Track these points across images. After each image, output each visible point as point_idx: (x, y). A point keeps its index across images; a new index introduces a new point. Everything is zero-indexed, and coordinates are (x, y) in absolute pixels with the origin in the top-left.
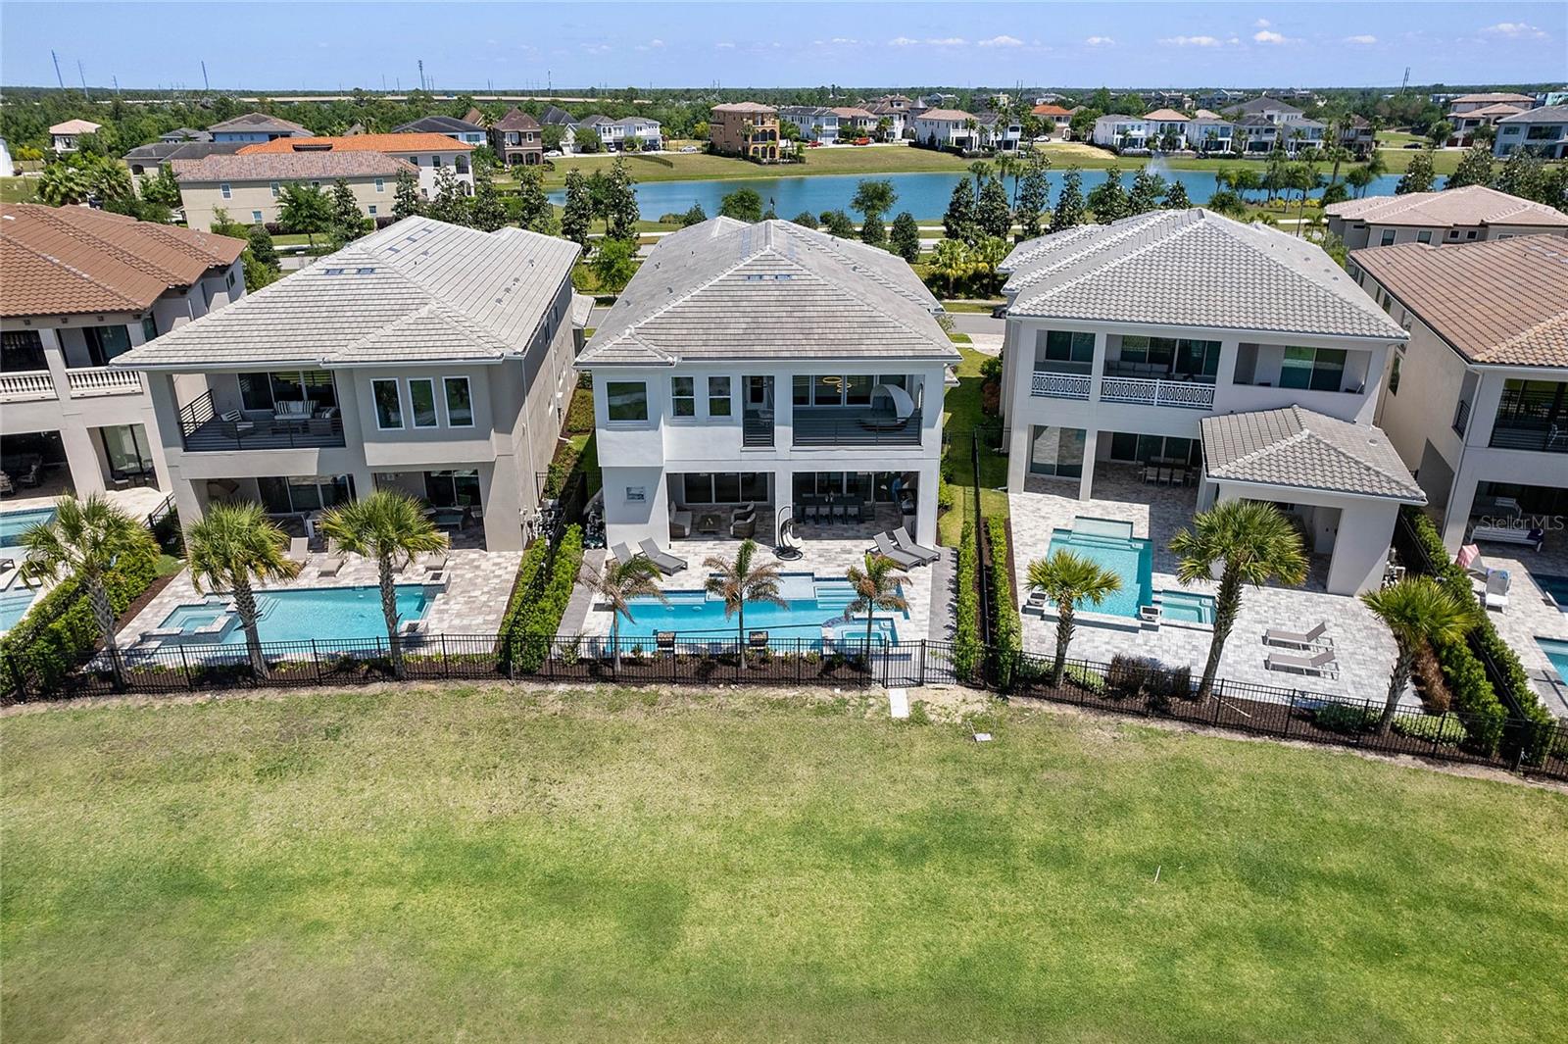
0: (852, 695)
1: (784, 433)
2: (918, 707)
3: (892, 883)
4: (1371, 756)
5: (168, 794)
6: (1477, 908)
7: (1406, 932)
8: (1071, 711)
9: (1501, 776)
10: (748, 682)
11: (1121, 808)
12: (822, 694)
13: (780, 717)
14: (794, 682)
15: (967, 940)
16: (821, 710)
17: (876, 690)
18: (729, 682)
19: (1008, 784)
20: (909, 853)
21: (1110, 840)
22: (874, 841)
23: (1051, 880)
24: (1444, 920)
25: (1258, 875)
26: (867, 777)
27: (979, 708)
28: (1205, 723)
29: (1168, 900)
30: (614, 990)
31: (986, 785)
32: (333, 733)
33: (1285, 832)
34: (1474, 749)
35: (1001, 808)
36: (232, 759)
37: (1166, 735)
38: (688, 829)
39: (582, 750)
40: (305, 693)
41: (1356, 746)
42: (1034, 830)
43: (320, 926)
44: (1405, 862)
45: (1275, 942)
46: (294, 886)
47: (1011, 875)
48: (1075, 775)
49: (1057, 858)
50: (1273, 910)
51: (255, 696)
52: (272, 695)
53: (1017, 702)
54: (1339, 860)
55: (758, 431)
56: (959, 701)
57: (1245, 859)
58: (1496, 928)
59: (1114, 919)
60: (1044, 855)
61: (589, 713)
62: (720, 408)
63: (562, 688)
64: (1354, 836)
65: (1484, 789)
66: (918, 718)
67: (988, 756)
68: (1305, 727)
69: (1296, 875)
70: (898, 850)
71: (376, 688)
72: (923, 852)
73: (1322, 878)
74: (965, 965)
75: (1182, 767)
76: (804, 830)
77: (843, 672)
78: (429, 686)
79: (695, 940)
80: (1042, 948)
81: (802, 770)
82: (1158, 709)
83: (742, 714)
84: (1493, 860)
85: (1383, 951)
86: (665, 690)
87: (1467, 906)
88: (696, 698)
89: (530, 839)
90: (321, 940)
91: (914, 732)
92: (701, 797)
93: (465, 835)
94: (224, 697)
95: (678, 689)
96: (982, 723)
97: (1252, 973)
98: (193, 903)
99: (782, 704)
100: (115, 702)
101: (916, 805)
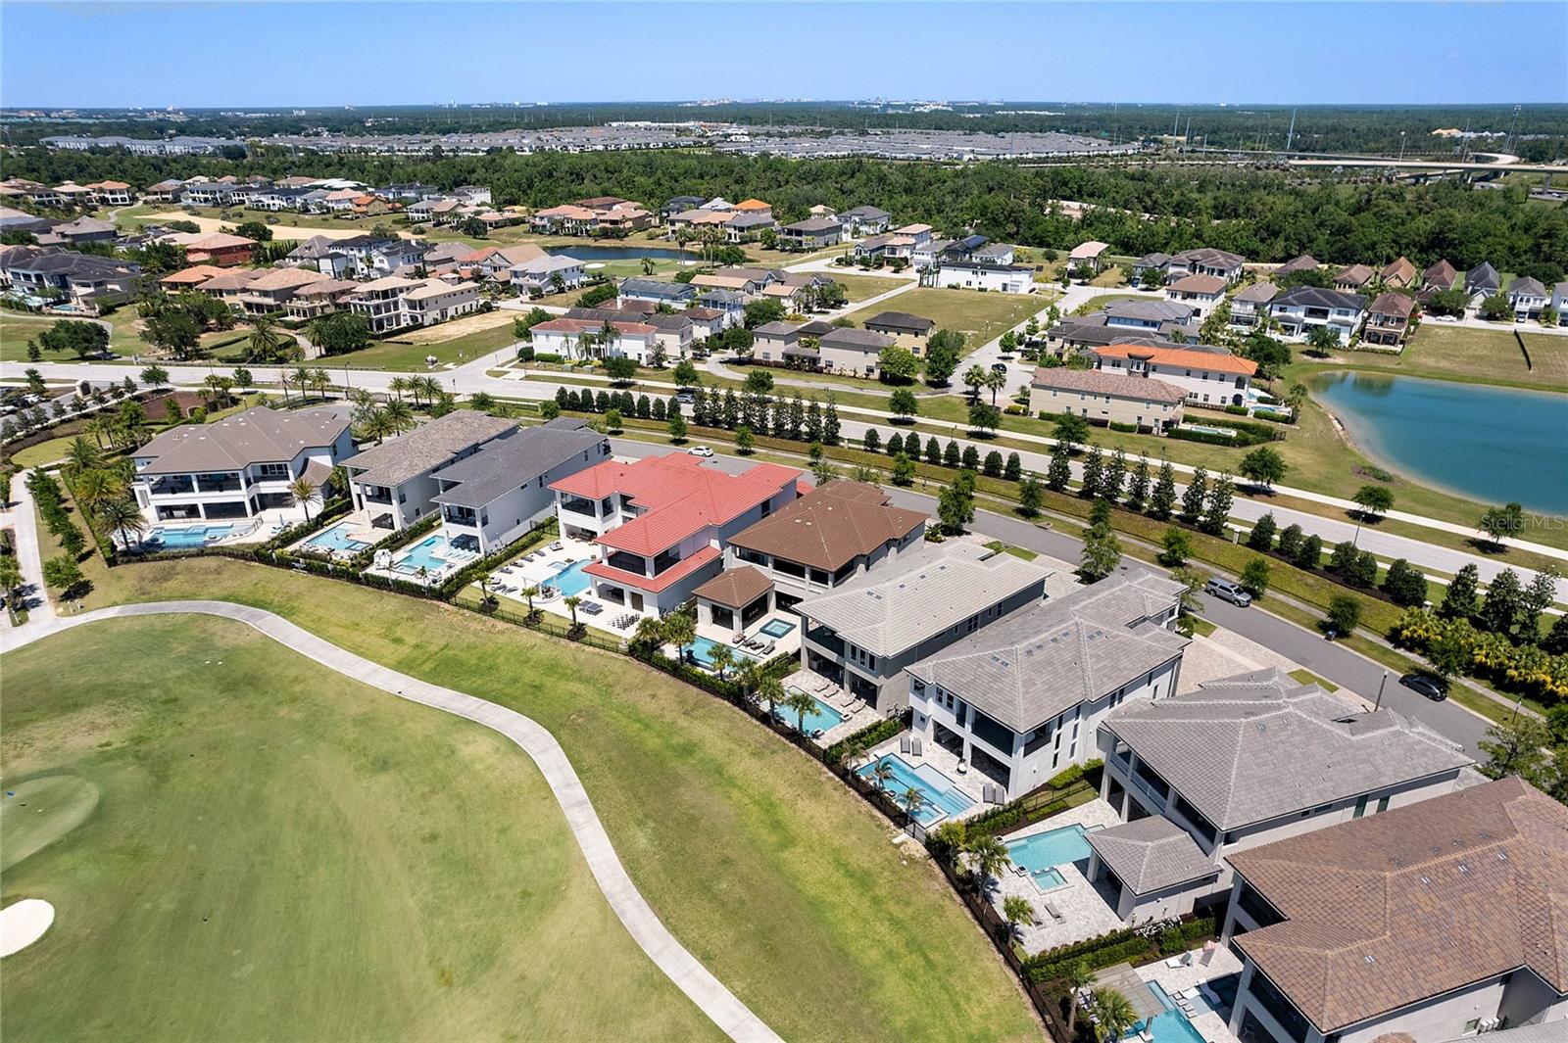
0: (892, 828)
1: (968, 727)
2: (902, 843)
3: (837, 877)
4: (994, 949)
5: (733, 746)
6: (947, 990)
7: (922, 980)
8: (942, 875)
10: (875, 805)
11: (909, 904)
12: (887, 821)
13: (869, 820)
14: (885, 813)
15: (832, 899)
16: (880, 825)
17: (901, 831)
18: (870, 801)
19: (892, 878)
20: (850, 874)
21: (893, 908)
22: (846, 865)
23: (868, 904)
24: (935, 985)
26: (866, 850)
27: (918, 855)
29: (883, 929)
30: (759, 850)
31: (886, 873)
32: (773, 752)
33: (936, 942)
35: (882, 881)
36: (749, 745)
37: (951, 898)
38: (814, 831)
39: (815, 795)
40: (778, 736)
41: (996, 945)
42: (881, 891)
43: (730, 798)
45: (891, 956)
46: (735, 786)
47: (861, 896)
48: (911, 889)
49: (876, 901)
50: (903, 950)
51: (768, 730)
53: (932, 862)
54: (936, 957)
55: (961, 721)
56: (918, 850)
57: (915, 938)
58: (943, 996)
59: (866, 922)
60: (875, 898)
61: (828, 787)
62: (950, 706)
63: (831, 774)
64: (950, 956)
65: (1003, 976)
66: (897, 846)
67: (899, 868)
69: (920, 949)
70: (847, 871)
71: (793, 745)
72: (852, 876)
73: (925, 956)
74: (823, 902)
75: (940, 910)
76: (835, 850)
77: (901, 821)
78: (805, 752)
79: (785, 854)
80: (843, 913)
81: (854, 838)
83: (860, 812)
84: (972, 989)
85: (909, 976)
86: (853, 792)
88: (857, 800)
89: (784, 809)
90: (728, 801)
91: (891, 848)
93: (774, 798)
95: (856, 794)
96: (911, 859)
97: (874, 954)
98: (718, 776)
99: (872, 817)
101: (866, 865)
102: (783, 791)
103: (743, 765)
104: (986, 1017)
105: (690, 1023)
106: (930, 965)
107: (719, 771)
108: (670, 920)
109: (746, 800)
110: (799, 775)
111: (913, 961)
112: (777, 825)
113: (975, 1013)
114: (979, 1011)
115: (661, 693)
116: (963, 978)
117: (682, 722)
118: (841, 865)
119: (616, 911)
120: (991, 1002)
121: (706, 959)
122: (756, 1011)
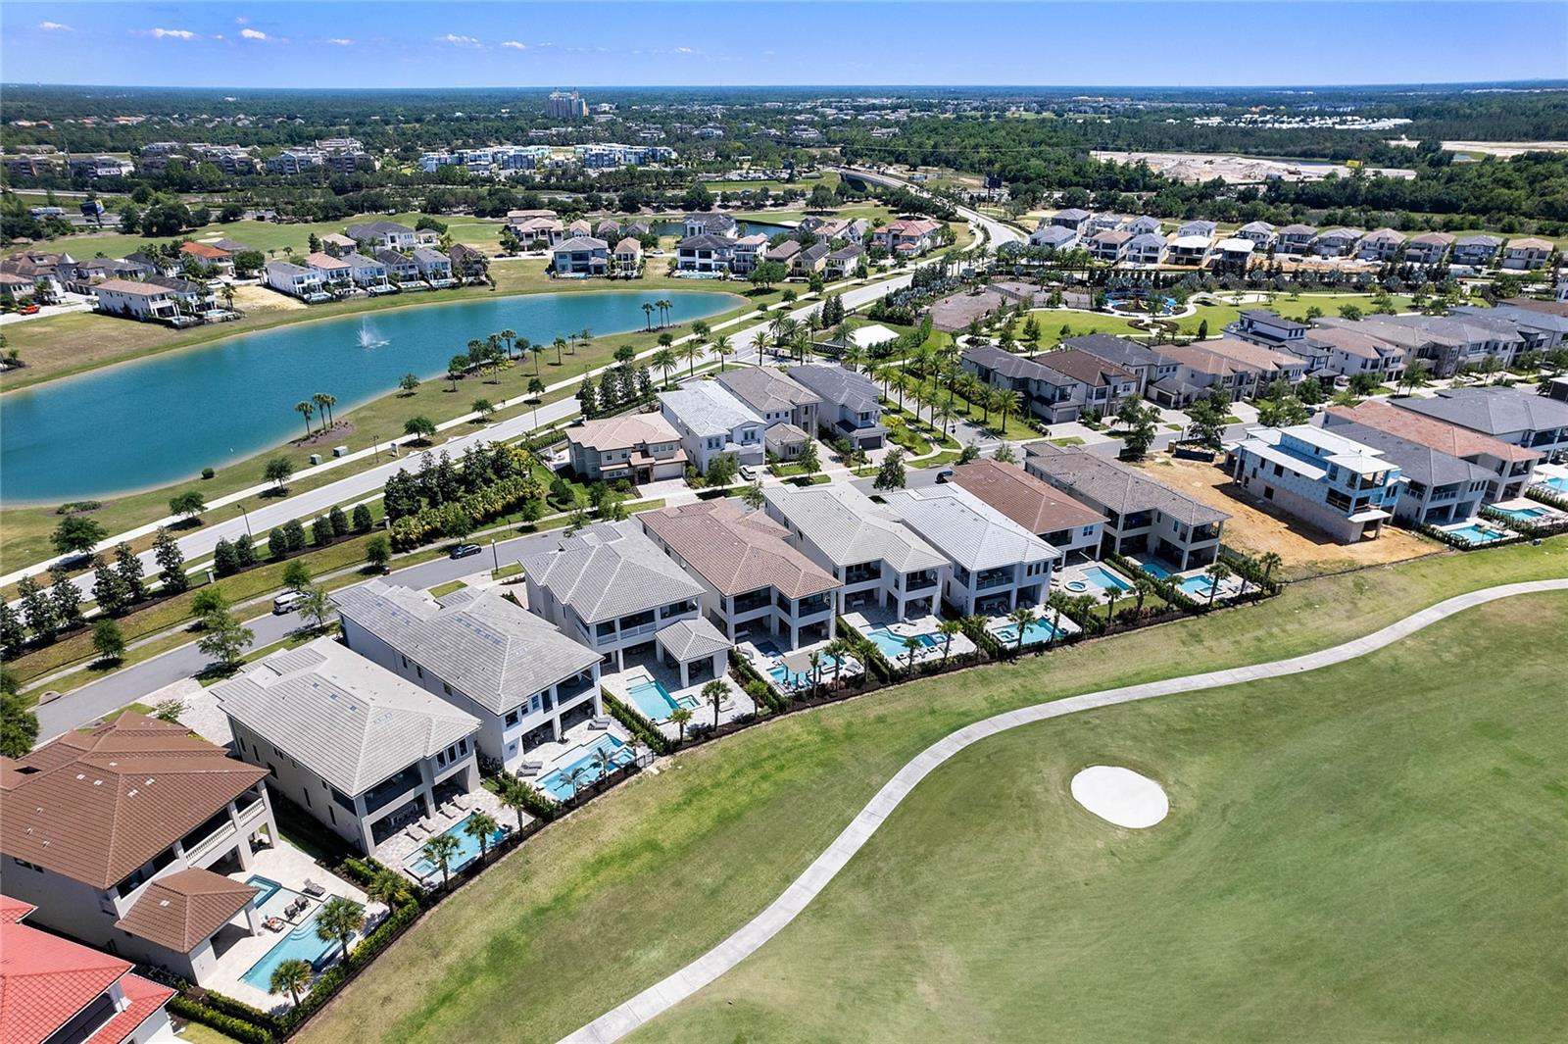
0: (640, 774)
1: (555, 704)
2: (658, 769)
3: (690, 811)
4: (758, 725)
5: (508, 900)
7: (784, 762)
8: (691, 749)
9: (781, 717)
10: (612, 786)
11: (720, 767)
12: (634, 778)
13: (630, 790)
14: (624, 779)
15: (715, 812)
16: (638, 783)
17: (644, 770)
18: (608, 789)
19: (694, 774)
20: (688, 802)
21: (723, 776)
22: (679, 805)
23: (719, 790)
24: (788, 756)
25: (755, 765)
26: (663, 791)
27: (672, 760)
28: (720, 736)
29: (742, 781)
30: (664, 863)
31: (691, 778)
32: (528, 862)
33: (753, 754)
34: (774, 714)
35: (697, 782)
36: (511, 884)
38: (639, 827)
39: (595, 827)
41: (755, 724)
42: (708, 783)
43: (587, 896)
44: (777, 748)
45: (764, 778)
46: (569, 894)
47: (711, 794)
48: (706, 766)
49: (717, 785)
50: (760, 772)
51: (491, 868)
52: (495, 865)
53: (679, 754)
54: (765, 754)
55: (547, 708)
56: (665, 761)
57: (750, 764)
58: (795, 752)
59: (735, 791)
60: (713, 786)
62: (535, 706)
64: (764, 746)
65: (781, 721)
66: (662, 772)
67: (685, 771)
68: (741, 726)
70: (685, 804)
72: (690, 801)
73: (765, 760)
74: (718, 816)
75: (725, 750)
76: (662, 812)
77: (631, 770)
78: (535, 836)
79: (666, 845)
80: (728, 805)
81: (648, 799)
82: (708, 739)
83: (619, 795)
84: (789, 738)
85: (781, 768)
86: (594, 801)
87: (790, 750)
88: (604, 798)
89: (606, 851)
90: (592, 898)
91: (663, 776)
92: (634, 819)
93: (592, 860)
94: (483, 874)
95: (597, 799)
96: (675, 765)
97: (765, 786)
98: (550, 913)
99: (627, 787)
100: (454, 894)
101: (680, 792)
102: (587, 852)
103: (542, 889)
104: (809, 733)
105: (851, 878)
106: (773, 756)
107: (541, 911)
108: (753, 910)
109: (592, 882)
110: (565, 839)
111: (768, 767)
112: (628, 855)
113: (805, 738)
114: (805, 736)
115: (382, 991)
116: (781, 741)
117: (451, 957)
118: (678, 808)
119: (750, 952)
120: (797, 729)
121: (788, 880)
122: (827, 844)
